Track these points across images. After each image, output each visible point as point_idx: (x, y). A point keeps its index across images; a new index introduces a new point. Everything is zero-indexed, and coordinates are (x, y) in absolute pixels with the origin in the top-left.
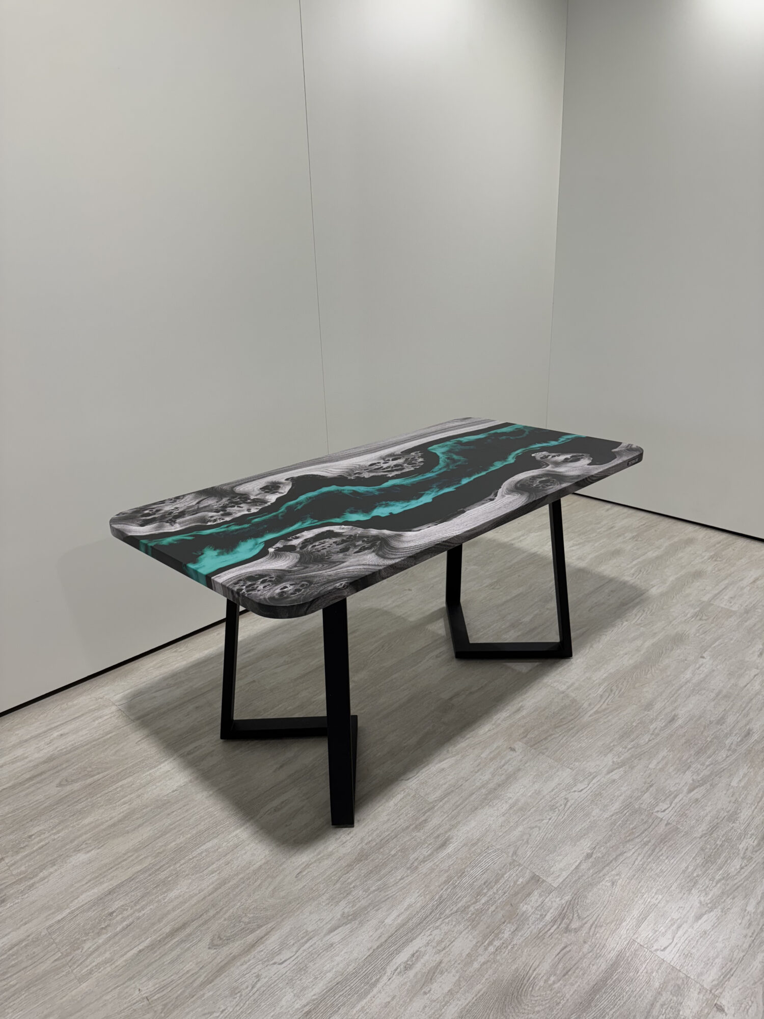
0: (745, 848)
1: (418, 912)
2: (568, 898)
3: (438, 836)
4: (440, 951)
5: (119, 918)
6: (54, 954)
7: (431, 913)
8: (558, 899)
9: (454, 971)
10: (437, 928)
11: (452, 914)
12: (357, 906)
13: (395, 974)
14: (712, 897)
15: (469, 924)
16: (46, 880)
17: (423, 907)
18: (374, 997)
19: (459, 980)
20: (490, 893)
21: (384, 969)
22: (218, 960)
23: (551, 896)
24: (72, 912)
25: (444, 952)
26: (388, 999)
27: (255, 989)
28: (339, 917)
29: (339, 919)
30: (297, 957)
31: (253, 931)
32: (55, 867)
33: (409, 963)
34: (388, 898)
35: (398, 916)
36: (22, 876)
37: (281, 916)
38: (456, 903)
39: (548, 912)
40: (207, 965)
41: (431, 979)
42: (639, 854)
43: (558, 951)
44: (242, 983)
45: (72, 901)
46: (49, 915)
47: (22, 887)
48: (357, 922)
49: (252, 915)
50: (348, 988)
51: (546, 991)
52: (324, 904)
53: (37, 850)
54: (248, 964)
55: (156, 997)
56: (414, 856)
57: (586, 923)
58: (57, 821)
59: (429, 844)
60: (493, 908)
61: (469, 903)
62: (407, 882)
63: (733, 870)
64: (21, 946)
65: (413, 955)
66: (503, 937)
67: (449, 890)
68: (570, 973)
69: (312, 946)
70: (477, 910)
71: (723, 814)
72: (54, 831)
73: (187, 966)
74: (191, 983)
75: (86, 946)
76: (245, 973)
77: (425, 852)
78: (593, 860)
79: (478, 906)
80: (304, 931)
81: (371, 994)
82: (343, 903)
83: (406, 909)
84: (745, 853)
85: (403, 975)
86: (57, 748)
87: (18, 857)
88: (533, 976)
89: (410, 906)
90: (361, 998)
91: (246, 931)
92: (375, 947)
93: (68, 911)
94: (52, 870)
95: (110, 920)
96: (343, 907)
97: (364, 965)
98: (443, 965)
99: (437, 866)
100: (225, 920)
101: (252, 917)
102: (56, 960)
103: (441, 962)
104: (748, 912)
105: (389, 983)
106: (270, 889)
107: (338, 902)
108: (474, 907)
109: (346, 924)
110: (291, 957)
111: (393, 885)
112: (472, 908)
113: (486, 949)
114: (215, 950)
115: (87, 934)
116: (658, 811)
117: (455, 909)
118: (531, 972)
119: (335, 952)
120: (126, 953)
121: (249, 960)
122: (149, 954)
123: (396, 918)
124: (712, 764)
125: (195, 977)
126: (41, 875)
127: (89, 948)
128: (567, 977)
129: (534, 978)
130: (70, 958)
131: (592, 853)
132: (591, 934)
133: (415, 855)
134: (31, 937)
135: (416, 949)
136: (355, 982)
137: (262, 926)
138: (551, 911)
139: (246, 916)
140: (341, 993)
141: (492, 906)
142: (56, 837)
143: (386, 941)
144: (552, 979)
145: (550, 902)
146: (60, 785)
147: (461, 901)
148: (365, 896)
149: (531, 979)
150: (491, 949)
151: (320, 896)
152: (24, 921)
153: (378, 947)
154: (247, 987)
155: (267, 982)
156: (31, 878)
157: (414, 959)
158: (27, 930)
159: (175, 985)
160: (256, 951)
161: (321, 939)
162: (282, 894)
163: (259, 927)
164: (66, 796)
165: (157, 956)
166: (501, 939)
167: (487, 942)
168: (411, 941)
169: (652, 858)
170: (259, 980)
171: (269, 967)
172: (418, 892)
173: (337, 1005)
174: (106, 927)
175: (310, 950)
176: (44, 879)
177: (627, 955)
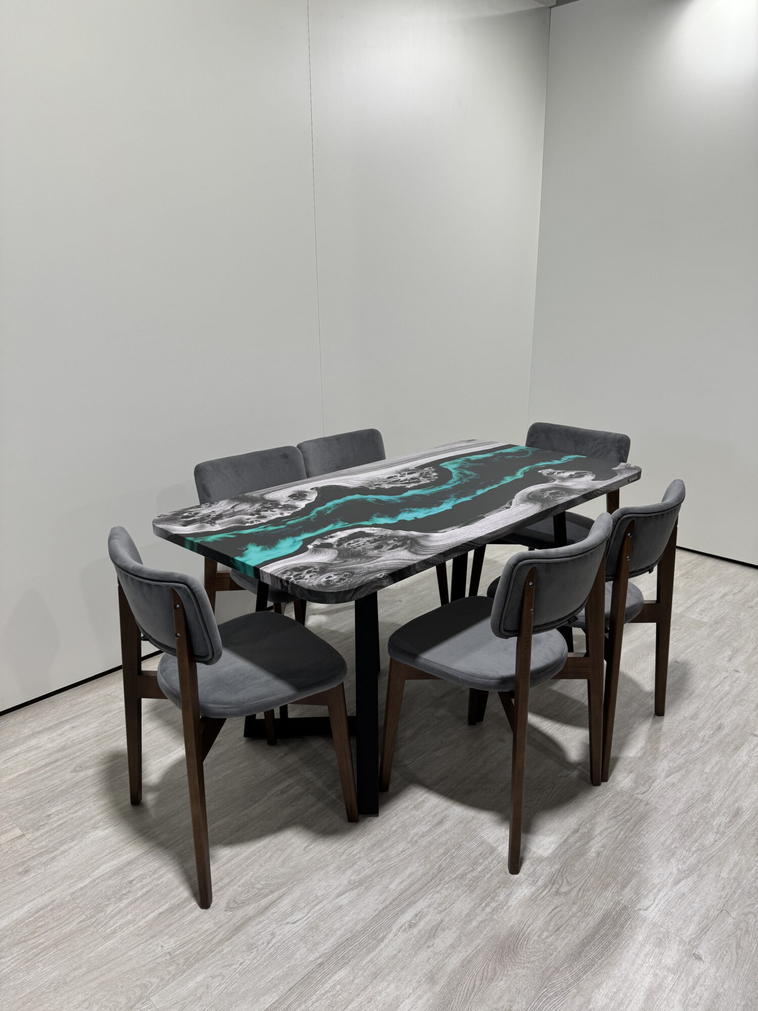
0: (719, 824)
1: (419, 879)
2: (557, 866)
3: (435, 815)
4: (441, 912)
5: (138, 885)
6: (79, 917)
7: (432, 880)
8: (548, 868)
9: (454, 929)
10: (437, 892)
11: (450, 881)
12: (363, 874)
13: (400, 931)
14: (689, 865)
15: (467, 888)
16: (67, 853)
17: (424, 875)
18: (381, 951)
19: (460, 936)
20: (486, 862)
21: (390, 927)
22: (235, 920)
23: (541, 865)
24: (94, 880)
25: (445, 912)
26: (394, 952)
27: (270, 945)
28: (346, 883)
29: (346, 885)
30: (308, 918)
31: (266, 896)
32: (75, 842)
33: (412, 921)
34: (391, 867)
35: (401, 882)
36: (44, 850)
37: (292, 883)
38: (454, 871)
39: (539, 878)
40: (224, 925)
41: (434, 935)
42: (622, 830)
43: (550, 910)
44: (258, 940)
45: (93, 871)
46: (72, 883)
47: (44, 859)
48: (363, 888)
49: (265, 882)
50: (357, 943)
51: (540, 944)
52: (331, 873)
53: (56, 827)
54: (263, 923)
55: (178, 952)
56: (413, 831)
57: (574, 887)
58: (74, 802)
59: (428, 822)
60: (489, 875)
61: (467, 871)
62: (408, 853)
63: (708, 842)
64: (47, 910)
65: (416, 915)
66: (499, 900)
67: (448, 860)
68: (561, 929)
69: (321, 908)
70: (474, 877)
71: (697, 796)
72: (72, 811)
73: (206, 926)
74: (210, 940)
75: (110, 909)
76: (261, 931)
77: (423, 828)
78: (580, 835)
79: (475, 874)
80: (314, 895)
81: (379, 948)
82: (349, 872)
83: (409, 877)
84: (718, 829)
85: (407, 932)
86: (69, 739)
87: (39, 834)
88: (528, 931)
89: (411, 874)
90: (369, 951)
91: (260, 895)
92: (381, 909)
93: (90, 880)
94: (72, 844)
95: (130, 887)
96: (349, 875)
97: (371, 923)
98: (444, 923)
99: (436, 840)
100: (239, 886)
101: (265, 884)
102: (81, 922)
103: (442, 921)
104: (722, 878)
105: (394, 938)
106: (280, 860)
107: (344, 872)
108: (471, 875)
109: (352, 889)
110: (303, 918)
111: (396, 856)
112: (469, 876)
113: (483, 910)
114: (231, 913)
115: (109, 899)
116: (638, 794)
117: (454, 876)
118: (525, 928)
119: (343, 913)
120: (147, 915)
121: (264, 921)
122: (169, 915)
123: (399, 884)
124: (687, 753)
125: (214, 935)
126: (62, 849)
127: (112, 911)
128: (558, 932)
129: (528, 933)
130: (94, 920)
131: (579, 829)
132: (579, 896)
133: (415, 831)
134: (55, 903)
135: (419, 909)
136: (363, 938)
137: (274, 892)
138: (543, 877)
139: (259, 883)
140: (351, 948)
141: (488, 873)
142: (74, 816)
143: (390, 904)
144: (545, 934)
145: (541, 870)
146: (74, 771)
147: (459, 869)
148: (370, 866)
149: (526, 934)
150: (488, 910)
151: (327, 866)
152: (48, 888)
153: (383, 908)
154: (263, 944)
155: (281, 939)
156: (52, 852)
157: (417, 918)
158: (52, 897)
159: (195, 942)
160: (270, 913)
161: (330, 903)
162: (292, 864)
163: (272, 892)
164: (81, 780)
165: (176, 918)
166: (496, 902)
167: (484, 904)
168: (414, 903)
169: (633, 832)
170: (273, 938)
171: (283, 926)
172: (419, 862)
173: (348, 957)
174: (127, 893)
175: (320, 911)
176: (65, 852)
177: (613, 914)
